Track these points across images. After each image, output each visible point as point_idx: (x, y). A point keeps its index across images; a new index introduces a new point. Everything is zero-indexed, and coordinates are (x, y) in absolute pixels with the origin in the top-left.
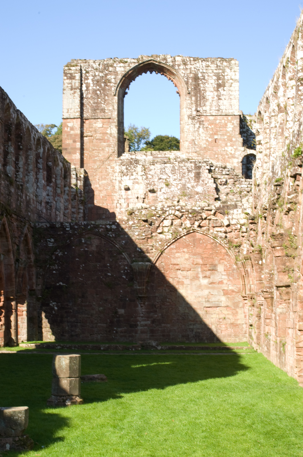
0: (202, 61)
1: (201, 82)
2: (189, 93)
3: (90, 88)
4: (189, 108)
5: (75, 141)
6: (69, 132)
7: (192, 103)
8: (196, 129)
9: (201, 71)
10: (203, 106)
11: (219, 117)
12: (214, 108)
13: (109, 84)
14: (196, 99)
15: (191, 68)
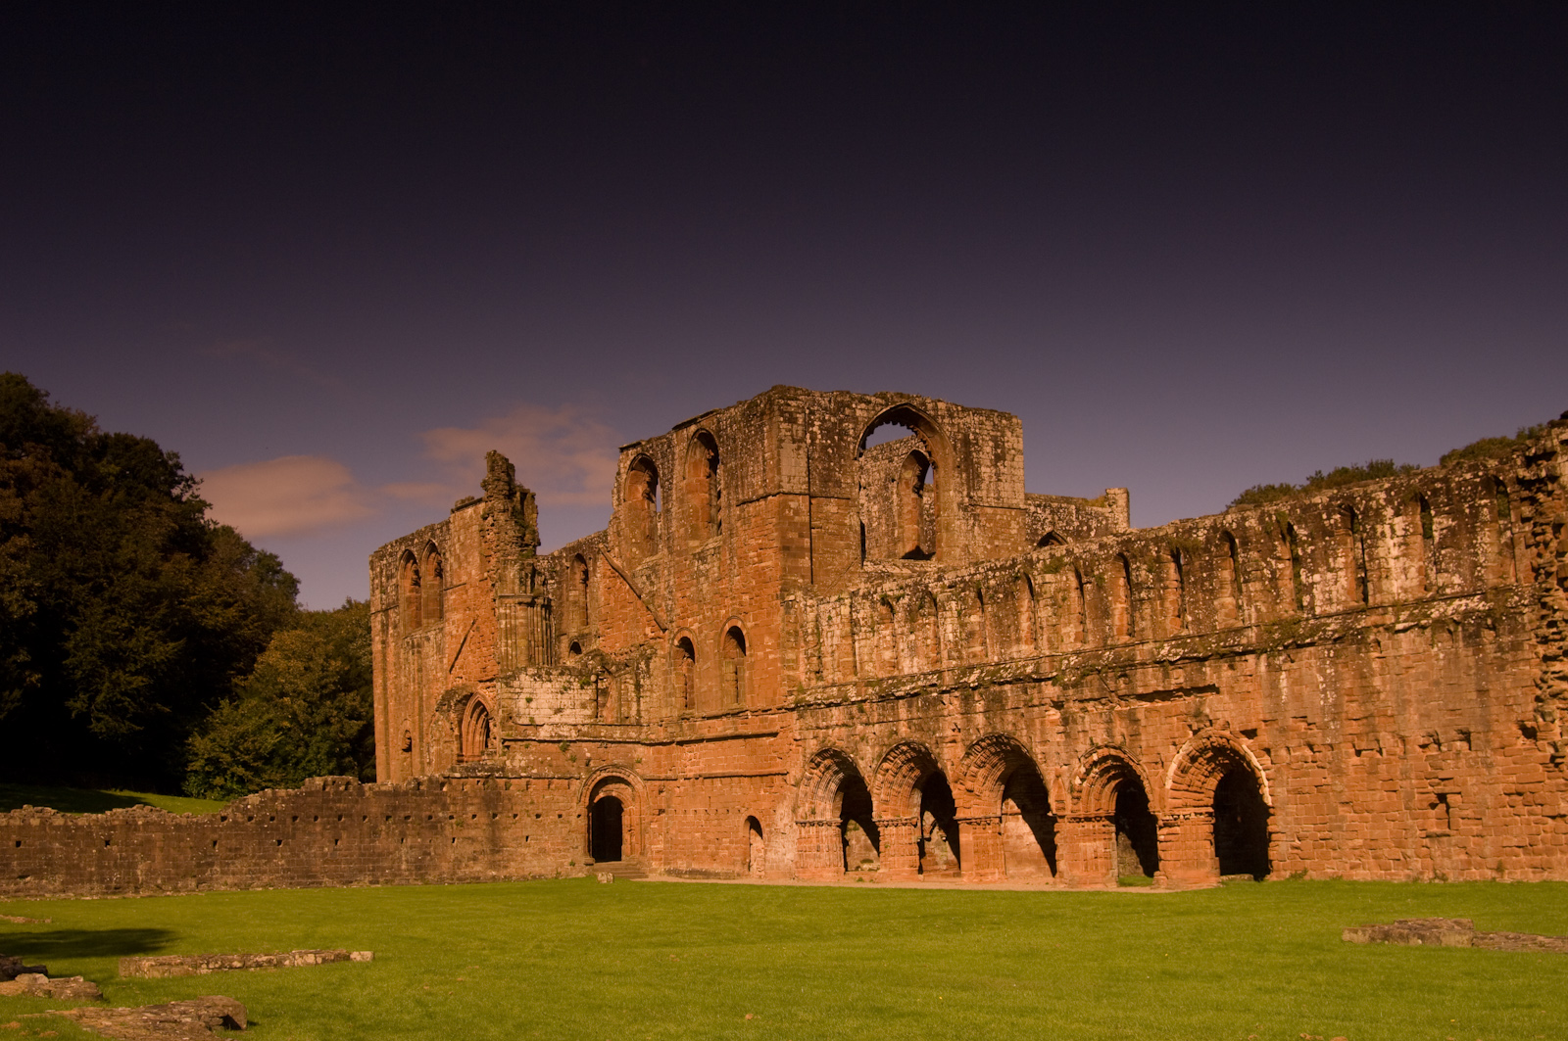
0: (974, 414)
1: (973, 449)
2: (959, 467)
3: (817, 441)
4: (959, 492)
5: (801, 536)
6: (792, 518)
7: (963, 484)
8: (969, 528)
9: (973, 430)
10: (979, 489)
11: (999, 511)
12: (992, 495)
13: (845, 438)
14: (968, 477)
15: (959, 424)
